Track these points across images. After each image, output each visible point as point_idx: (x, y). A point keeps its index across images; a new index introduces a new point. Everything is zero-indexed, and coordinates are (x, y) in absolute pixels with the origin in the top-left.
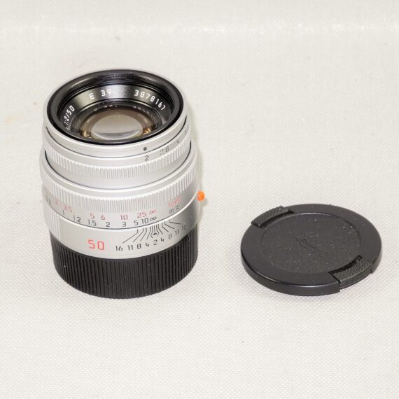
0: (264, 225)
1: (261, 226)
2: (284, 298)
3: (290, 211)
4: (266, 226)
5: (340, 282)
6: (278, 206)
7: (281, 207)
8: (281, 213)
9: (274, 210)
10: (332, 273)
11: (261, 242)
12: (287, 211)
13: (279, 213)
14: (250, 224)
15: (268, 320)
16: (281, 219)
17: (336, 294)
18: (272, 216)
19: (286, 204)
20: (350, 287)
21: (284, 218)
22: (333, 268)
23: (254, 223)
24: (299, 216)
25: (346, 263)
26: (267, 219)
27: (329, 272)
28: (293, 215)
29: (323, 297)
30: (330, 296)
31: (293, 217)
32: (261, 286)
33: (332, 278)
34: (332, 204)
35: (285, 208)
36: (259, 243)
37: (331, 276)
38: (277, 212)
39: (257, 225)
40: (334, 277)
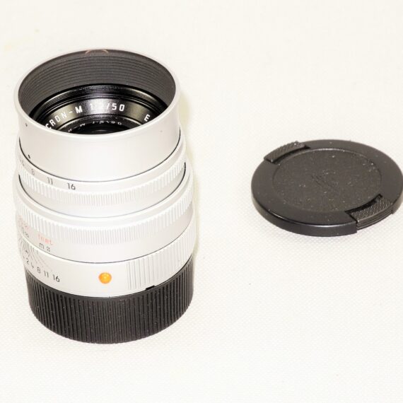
0: (277, 160)
1: (274, 162)
2: (296, 238)
3: (306, 146)
4: (279, 162)
5: (357, 222)
7: (297, 142)
8: (296, 148)
9: (289, 145)
10: (349, 212)
11: (273, 178)
12: (302, 146)
13: (294, 148)
14: (262, 160)
15: (278, 261)
16: (296, 155)
19: (303, 139)
21: (300, 153)
22: (350, 207)
23: (267, 159)
24: (316, 152)
25: (365, 202)
26: (280, 155)
27: (346, 212)
28: (309, 151)
31: (309, 153)
33: (349, 218)
35: (300, 144)
36: (271, 179)
37: (348, 216)
38: (292, 147)
39: (270, 161)
40: (351, 216)
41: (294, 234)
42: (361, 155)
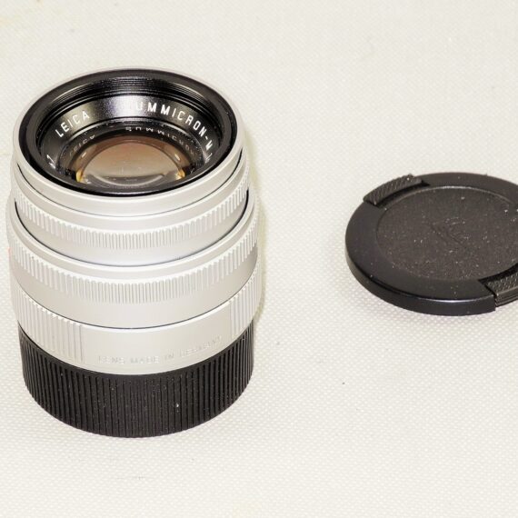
0: (383, 202)
1: (378, 205)
2: (409, 317)
3: (424, 182)
4: (385, 205)
5: (495, 296)
6: (406, 174)
7: (410, 176)
8: (409, 185)
9: (399, 180)
10: (484, 281)
11: (377, 230)
12: (418, 182)
13: (406, 185)
14: (361, 201)
15: (383, 350)
16: (409, 194)
17: (490, 314)
18: (396, 189)
19: (418, 171)
20: (511, 304)
21: (414, 193)
22: (485, 274)
23: (368, 200)
24: (438, 191)
25: (507, 267)
26: (387, 194)
27: (480, 280)
28: (427, 189)
29: (470, 317)
30: (479, 316)
31: (427, 193)
32: (374, 297)
33: (484, 289)
34: (489, 175)
35: (416, 178)
36: (374, 230)
37: (483, 286)
38: (404, 183)
39: (372, 203)
40: (487, 287)
41: (406, 311)
42: (501, 197)
